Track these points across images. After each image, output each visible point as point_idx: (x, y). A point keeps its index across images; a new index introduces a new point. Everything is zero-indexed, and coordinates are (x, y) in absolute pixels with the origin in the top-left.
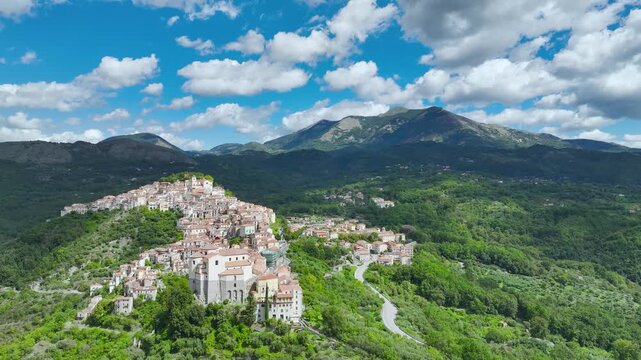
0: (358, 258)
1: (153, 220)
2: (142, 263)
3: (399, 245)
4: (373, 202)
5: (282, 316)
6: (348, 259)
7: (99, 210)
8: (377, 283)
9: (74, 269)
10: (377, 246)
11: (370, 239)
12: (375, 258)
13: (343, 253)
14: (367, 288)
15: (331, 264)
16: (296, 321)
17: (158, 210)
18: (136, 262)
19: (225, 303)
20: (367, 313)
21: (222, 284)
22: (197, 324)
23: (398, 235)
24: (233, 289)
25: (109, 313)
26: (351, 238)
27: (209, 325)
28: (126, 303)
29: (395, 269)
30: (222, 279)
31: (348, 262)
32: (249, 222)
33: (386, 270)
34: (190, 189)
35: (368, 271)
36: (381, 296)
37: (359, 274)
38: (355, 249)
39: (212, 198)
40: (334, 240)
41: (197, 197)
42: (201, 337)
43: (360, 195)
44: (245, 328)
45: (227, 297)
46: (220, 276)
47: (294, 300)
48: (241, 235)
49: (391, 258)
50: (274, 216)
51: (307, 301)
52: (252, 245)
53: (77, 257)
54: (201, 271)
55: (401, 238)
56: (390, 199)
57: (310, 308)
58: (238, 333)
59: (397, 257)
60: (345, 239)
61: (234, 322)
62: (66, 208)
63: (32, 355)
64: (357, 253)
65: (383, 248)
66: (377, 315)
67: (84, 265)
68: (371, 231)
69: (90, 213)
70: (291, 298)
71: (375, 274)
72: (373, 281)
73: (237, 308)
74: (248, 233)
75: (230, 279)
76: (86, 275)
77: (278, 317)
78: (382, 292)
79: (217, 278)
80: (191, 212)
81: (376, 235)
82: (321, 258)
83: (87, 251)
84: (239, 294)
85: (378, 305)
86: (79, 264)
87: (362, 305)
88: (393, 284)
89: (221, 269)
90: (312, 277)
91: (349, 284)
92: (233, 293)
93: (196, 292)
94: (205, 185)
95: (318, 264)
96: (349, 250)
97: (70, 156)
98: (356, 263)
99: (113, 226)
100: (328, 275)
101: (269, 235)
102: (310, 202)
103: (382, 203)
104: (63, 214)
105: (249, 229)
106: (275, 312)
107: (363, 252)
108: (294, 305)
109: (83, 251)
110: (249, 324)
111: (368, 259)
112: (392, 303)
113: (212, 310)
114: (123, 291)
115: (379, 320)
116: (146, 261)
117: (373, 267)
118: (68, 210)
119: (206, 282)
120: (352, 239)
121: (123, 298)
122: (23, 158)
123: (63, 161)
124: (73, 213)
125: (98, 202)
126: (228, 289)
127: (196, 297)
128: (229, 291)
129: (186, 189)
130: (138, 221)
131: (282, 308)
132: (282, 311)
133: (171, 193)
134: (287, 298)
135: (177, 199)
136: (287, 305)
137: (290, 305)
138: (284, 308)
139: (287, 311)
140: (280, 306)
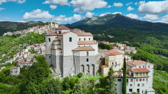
1: (36, 37)
2: (27, 50)
4: (108, 36)
5: (138, 90)
7: (17, 34)
9: (4, 55)
10: (120, 47)
17: (38, 34)
18: (24, 50)
21: (75, 59)
23: (123, 44)
24: (85, 63)
25: (7, 75)
28: (16, 70)
34: (50, 27)
41: (53, 29)
43: (103, 34)
45: (81, 71)
53: (5, 50)
54: (56, 47)
59: (131, 51)
62: (5, 33)
67: (8, 53)
68: (112, 44)
69: (14, 35)
70: (147, 73)
73: (91, 81)
75: (83, 54)
76: (9, 57)
79: (71, 54)
81: (116, 44)
83: (10, 48)
86: (6, 53)
92: (86, 67)
93: (53, 66)
94: (56, 26)
99: (20, 39)
104: (4, 35)
106: (132, 86)
109: (8, 48)
113: (68, 84)
114: (15, 64)
116: (29, 50)
118: (5, 34)
121: (15, 67)
124: (7, 35)
125: (17, 31)
126: (81, 63)
127: (52, 71)
128: (83, 66)
129: (49, 27)
130: (30, 37)
131: (139, 82)
132: (139, 85)
133: (43, 28)
134: (144, 73)
135: (45, 30)
136: (144, 80)
137: (147, 80)
138: (141, 83)
139: (143, 85)
140: (137, 80)
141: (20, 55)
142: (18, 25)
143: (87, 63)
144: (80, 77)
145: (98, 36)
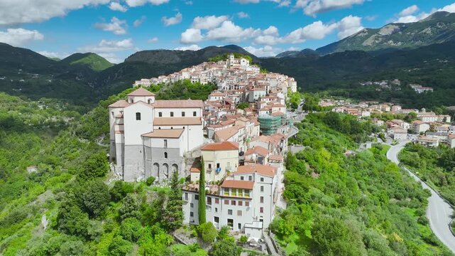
0: (392, 137)
1: (193, 92)
3: (446, 126)
4: (410, 88)
5: (230, 221)
6: (380, 136)
7: (158, 85)
8: (416, 167)
10: (416, 125)
11: (407, 119)
12: (414, 137)
13: (374, 130)
14: (404, 172)
15: (358, 140)
16: (255, 237)
17: (198, 84)
19: (149, 182)
20: (403, 209)
23: (442, 117)
24: (162, 161)
26: (386, 117)
27: (110, 217)
29: (443, 152)
30: (147, 143)
31: (379, 140)
32: (260, 87)
33: (429, 153)
34: (229, 66)
35: (403, 152)
36: (424, 186)
37: (393, 154)
38: (389, 126)
39: (245, 73)
40: (365, 118)
41: (232, 72)
43: (397, 82)
44: (162, 235)
45: (154, 174)
46: (143, 137)
47: (255, 194)
48: (250, 100)
49: (436, 140)
50: (295, 84)
52: (256, 111)
54: (117, 128)
55: (445, 120)
56: (429, 86)
57: (294, 209)
58: (150, 240)
59: (445, 138)
60: (378, 118)
61: (149, 220)
64: (391, 132)
65: (423, 128)
66: (420, 214)
68: (407, 112)
69: (151, 86)
70: (247, 191)
71: (414, 156)
72: (410, 164)
73: (162, 194)
74: (257, 98)
75: (157, 144)
77: (223, 222)
78: (425, 180)
79: (140, 141)
80: (224, 85)
81: (414, 116)
82: (345, 132)
84: (172, 169)
85: (421, 199)
87: (397, 197)
88: (440, 170)
89: (146, 126)
91: (378, 165)
92: (163, 168)
93: (113, 160)
94: (242, 63)
95: (338, 139)
96: (382, 128)
98: (389, 141)
100: (349, 152)
101: (279, 99)
102: (347, 88)
103: (419, 89)
104: (134, 86)
105: (258, 93)
106: (218, 213)
107: (397, 131)
108: (256, 204)
110: (170, 229)
111: (404, 139)
112: (442, 196)
113: (120, 193)
115: (424, 223)
117: (410, 148)
118: (137, 83)
119: (123, 145)
120: (385, 118)
122: (151, 61)
123: (174, 62)
124: (140, 86)
125: (159, 77)
126: (155, 160)
127: (112, 169)
128: (157, 164)
129: (225, 66)
130: (180, 92)
131: (230, 206)
132: (230, 212)
133: (212, 70)
134: (240, 190)
135: (215, 74)
136: (240, 204)
137: (247, 204)
138: (235, 208)
139: (240, 213)
140: (227, 203)
143: (164, 160)
144: (149, 185)
145: (378, 86)
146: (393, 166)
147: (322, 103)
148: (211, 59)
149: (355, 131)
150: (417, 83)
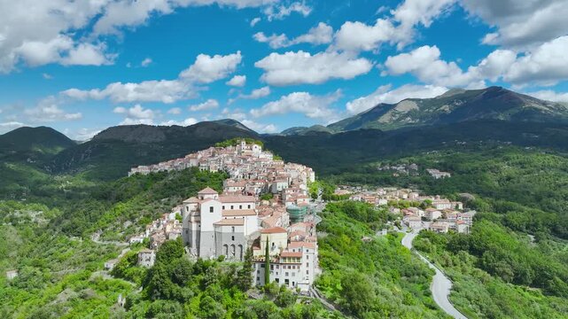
0: (408, 225)
1: (203, 181)
2: (172, 216)
3: (456, 212)
4: (428, 173)
5: (287, 281)
6: (396, 224)
7: (159, 172)
8: (428, 252)
9: (128, 223)
10: (429, 212)
11: (422, 207)
12: (427, 225)
13: (390, 218)
14: (415, 256)
15: (374, 228)
16: (305, 289)
17: (208, 172)
18: (166, 215)
19: (220, 260)
20: (412, 285)
21: (217, 236)
22: (181, 284)
23: (454, 204)
24: (230, 243)
25: (132, 265)
26: (402, 204)
27: (195, 286)
28: (148, 255)
29: (451, 237)
30: (218, 230)
31: (395, 228)
32: (282, 178)
33: (439, 238)
34: (240, 153)
35: (418, 238)
36: (431, 266)
37: (407, 241)
38: (405, 214)
39: (259, 160)
40: (382, 206)
41: (244, 159)
42: (182, 300)
43: (414, 166)
44: (239, 294)
45: (223, 253)
46: (216, 225)
47: (304, 260)
48: (273, 191)
49: (446, 226)
50: (313, 174)
51: (326, 264)
52: (281, 201)
53: (132, 212)
54: (193, 219)
55: (457, 206)
56: (446, 171)
57: (327, 273)
58: (230, 299)
59: (453, 224)
60: (395, 206)
61: (227, 284)
62: (132, 169)
63: (55, 302)
64: (406, 219)
65: (436, 215)
66: (425, 288)
67: (137, 220)
68: (423, 199)
69: (151, 174)
70: (299, 258)
71: (426, 242)
72: (423, 250)
73: (233, 267)
74: (280, 189)
75: (227, 230)
76: (138, 229)
77: (282, 282)
78: (433, 262)
79: (212, 229)
80: (237, 173)
81: (429, 204)
82: (362, 220)
83: (141, 207)
84: (238, 249)
85: (426, 276)
86: (132, 219)
87: (407, 275)
88: (447, 254)
89: (217, 217)
90: (345, 238)
91: (393, 249)
92: (231, 248)
93: (189, 244)
94: (254, 149)
95: (357, 227)
96: (399, 216)
97: (164, 137)
98: (405, 229)
99: (165, 184)
100: (366, 238)
101: (301, 191)
102: (364, 173)
103: (437, 174)
104: (130, 174)
105: (281, 185)
106: (279, 275)
107: (412, 218)
108: (303, 268)
109: (137, 207)
110: (244, 288)
111: (418, 226)
112: (446, 275)
113: (201, 268)
114: (149, 245)
115: (428, 294)
116: (177, 215)
117: (424, 234)
118: (134, 171)
119: (199, 233)
120: (402, 206)
121: (148, 250)
122: (129, 138)
123: (158, 140)
124: (137, 174)
125: (160, 164)
127: (188, 251)
128: (226, 245)
129: (236, 152)
130: (189, 181)
131: (287, 270)
132: (287, 274)
133: (222, 156)
134: (294, 258)
135: (227, 162)
136: (294, 268)
137: (299, 268)
138: (290, 271)
139: (293, 274)
140: (284, 267)
141: (158, 225)
142: (166, 134)
143: (232, 242)
144: (220, 261)
145: (396, 170)
146: (405, 250)
147: (339, 192)
148: (218, 144)
149: (372, 219)
150: (434, 168)
